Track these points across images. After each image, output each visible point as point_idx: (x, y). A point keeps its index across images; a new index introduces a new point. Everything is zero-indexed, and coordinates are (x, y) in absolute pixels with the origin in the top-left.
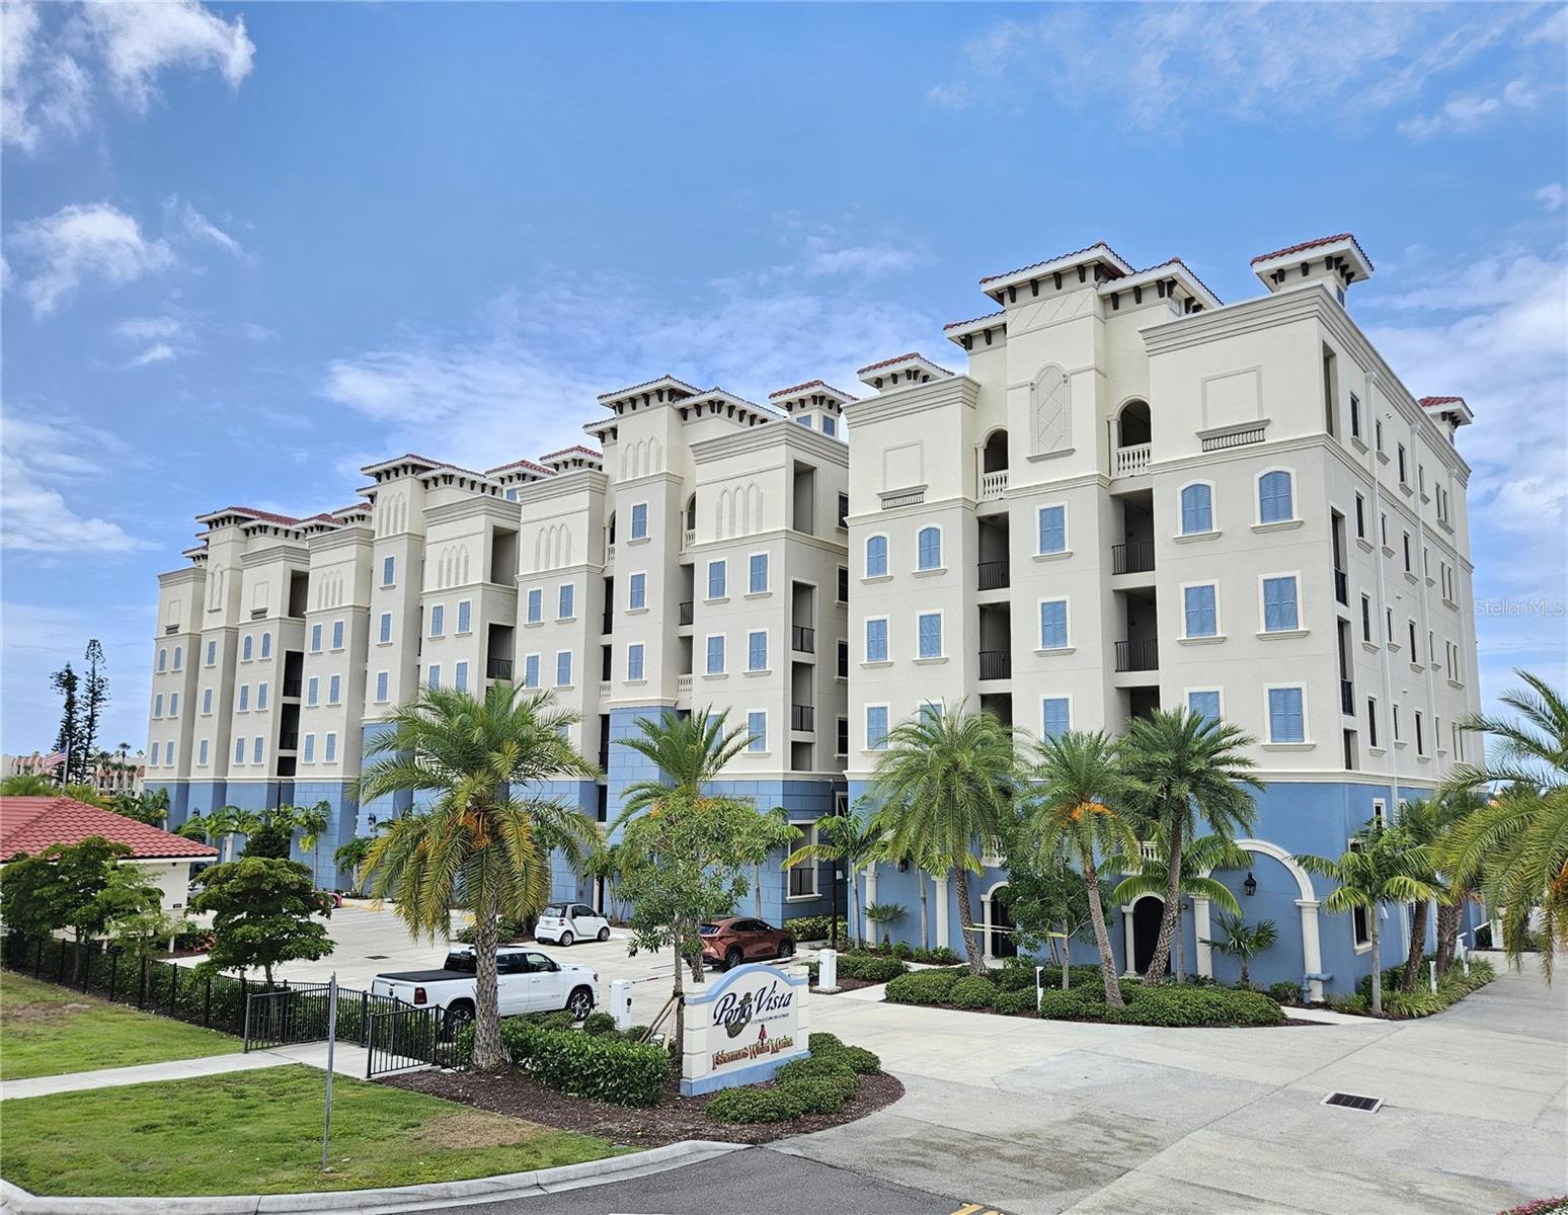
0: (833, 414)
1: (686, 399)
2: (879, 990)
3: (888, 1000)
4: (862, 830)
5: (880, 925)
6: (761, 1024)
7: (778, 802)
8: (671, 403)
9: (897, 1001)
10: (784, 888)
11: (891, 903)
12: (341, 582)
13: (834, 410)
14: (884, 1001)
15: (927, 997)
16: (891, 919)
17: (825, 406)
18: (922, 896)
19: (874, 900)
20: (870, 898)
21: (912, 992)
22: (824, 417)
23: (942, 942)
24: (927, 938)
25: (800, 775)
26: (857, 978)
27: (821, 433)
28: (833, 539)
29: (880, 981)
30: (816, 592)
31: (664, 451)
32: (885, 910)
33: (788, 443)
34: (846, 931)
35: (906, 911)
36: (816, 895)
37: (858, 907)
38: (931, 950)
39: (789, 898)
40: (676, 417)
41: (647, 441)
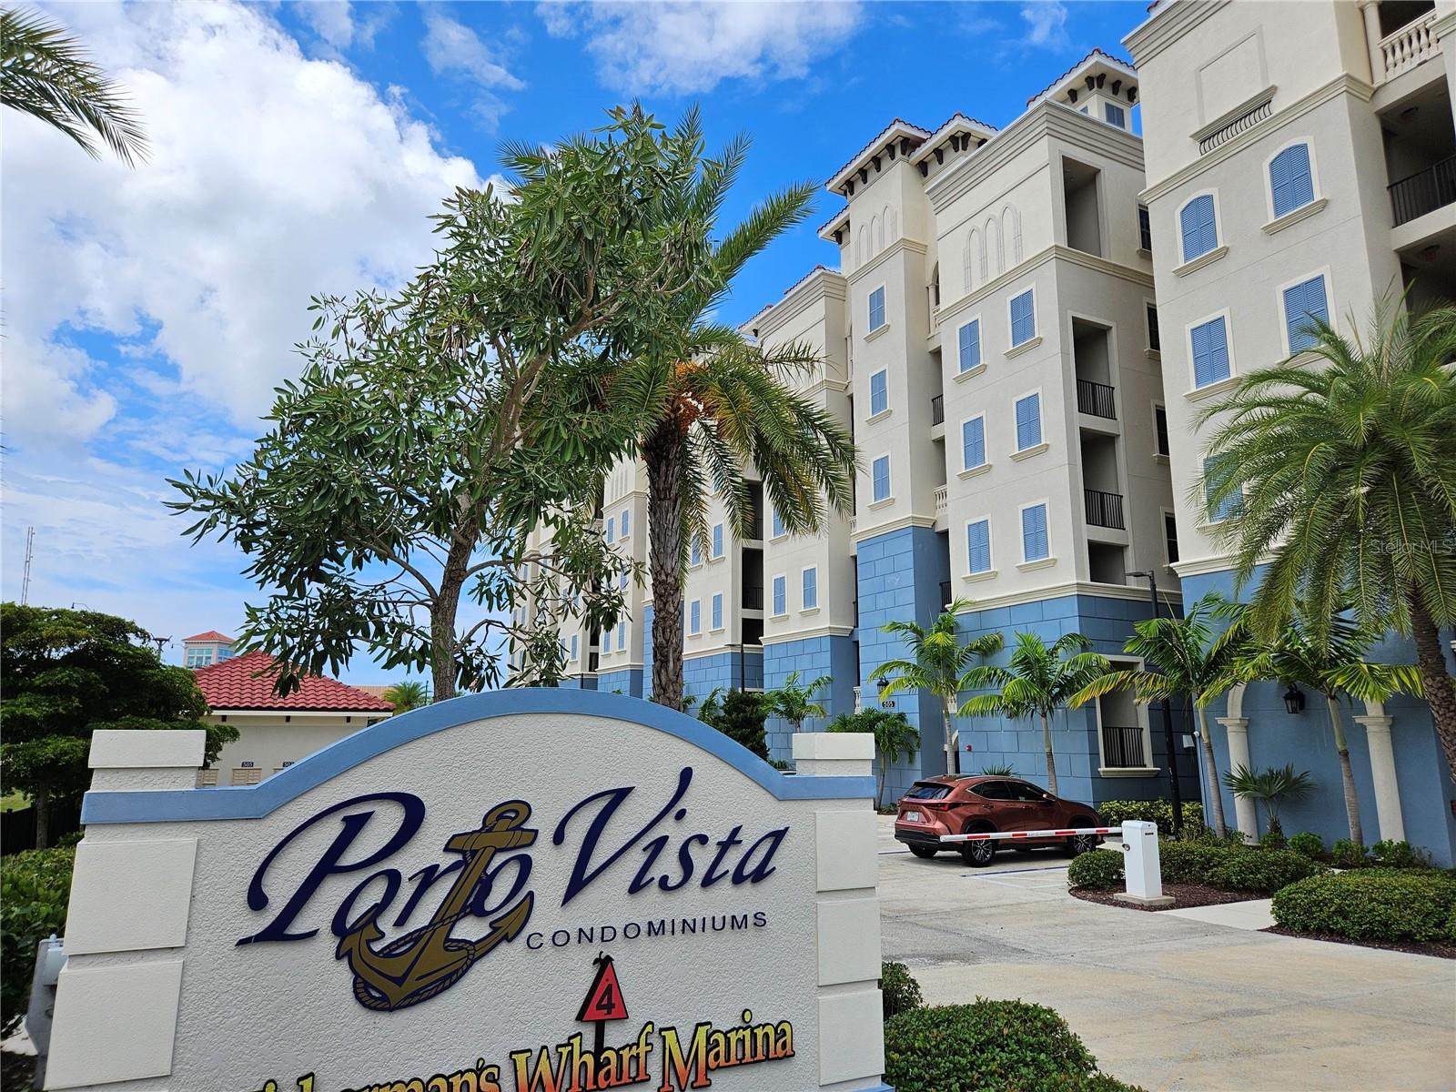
0: (1121, 102)
1: (923, 145)
2: (1260, 911)
3: (1283, 928)
4: (1209, 645)
5: (1260, 805)
6: (594, 951)
7: (1074, 626)
8: (905, 157)
9: (1306, 932)
10: (1094, 754)
11: (1278, 766)
12: (626, 472)
13: (1122, 96)
14: (1271, 930)
15: (1386, 925)
16: (1280, 795)
17: (1107, 90)
18: (1339, 747)
19: (1244, 762)
20: (1236, 758)
21: (1341, 912)
22: (1107, 105)
23: (1391, 830)
24: (1358, 825)
25: (1104, 590)
26: (1212, 884)
27: (1103, 120)
28: (1135, 265)
29: (1263, 893)
30: (1113, 338)
31: (900, 216)
32: (1271, 777)
33: (1051, 133)
34: (1201, 818)
35: (1309, 779)
36: (1150, 768)
37: (1215, 774)
38: (1369, 844)
39: (1103, 769)
40: (912, 174)
41: (880, 213)
